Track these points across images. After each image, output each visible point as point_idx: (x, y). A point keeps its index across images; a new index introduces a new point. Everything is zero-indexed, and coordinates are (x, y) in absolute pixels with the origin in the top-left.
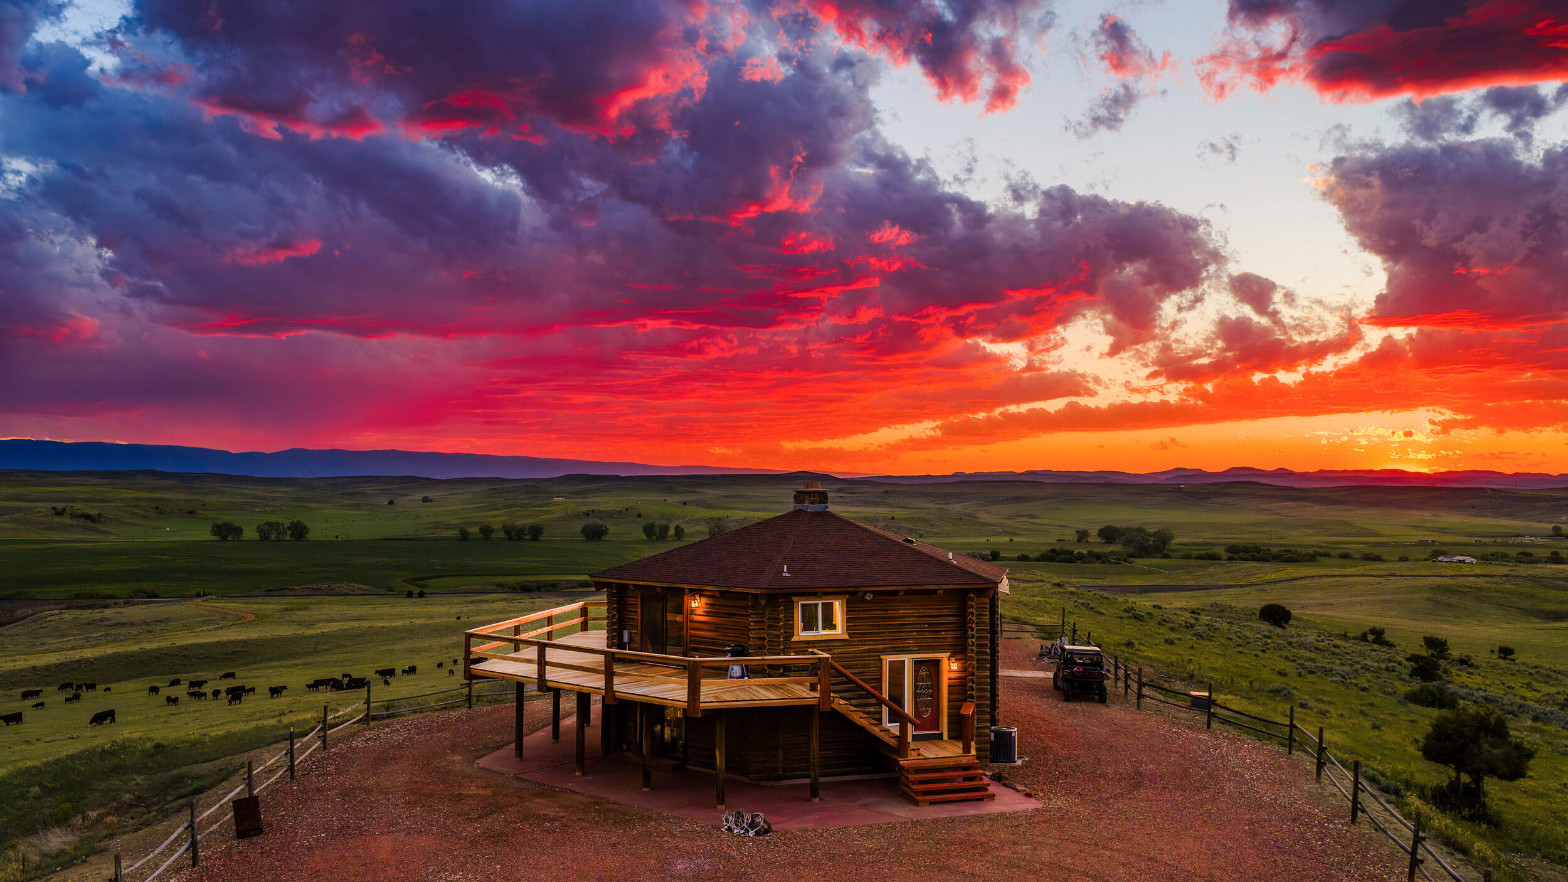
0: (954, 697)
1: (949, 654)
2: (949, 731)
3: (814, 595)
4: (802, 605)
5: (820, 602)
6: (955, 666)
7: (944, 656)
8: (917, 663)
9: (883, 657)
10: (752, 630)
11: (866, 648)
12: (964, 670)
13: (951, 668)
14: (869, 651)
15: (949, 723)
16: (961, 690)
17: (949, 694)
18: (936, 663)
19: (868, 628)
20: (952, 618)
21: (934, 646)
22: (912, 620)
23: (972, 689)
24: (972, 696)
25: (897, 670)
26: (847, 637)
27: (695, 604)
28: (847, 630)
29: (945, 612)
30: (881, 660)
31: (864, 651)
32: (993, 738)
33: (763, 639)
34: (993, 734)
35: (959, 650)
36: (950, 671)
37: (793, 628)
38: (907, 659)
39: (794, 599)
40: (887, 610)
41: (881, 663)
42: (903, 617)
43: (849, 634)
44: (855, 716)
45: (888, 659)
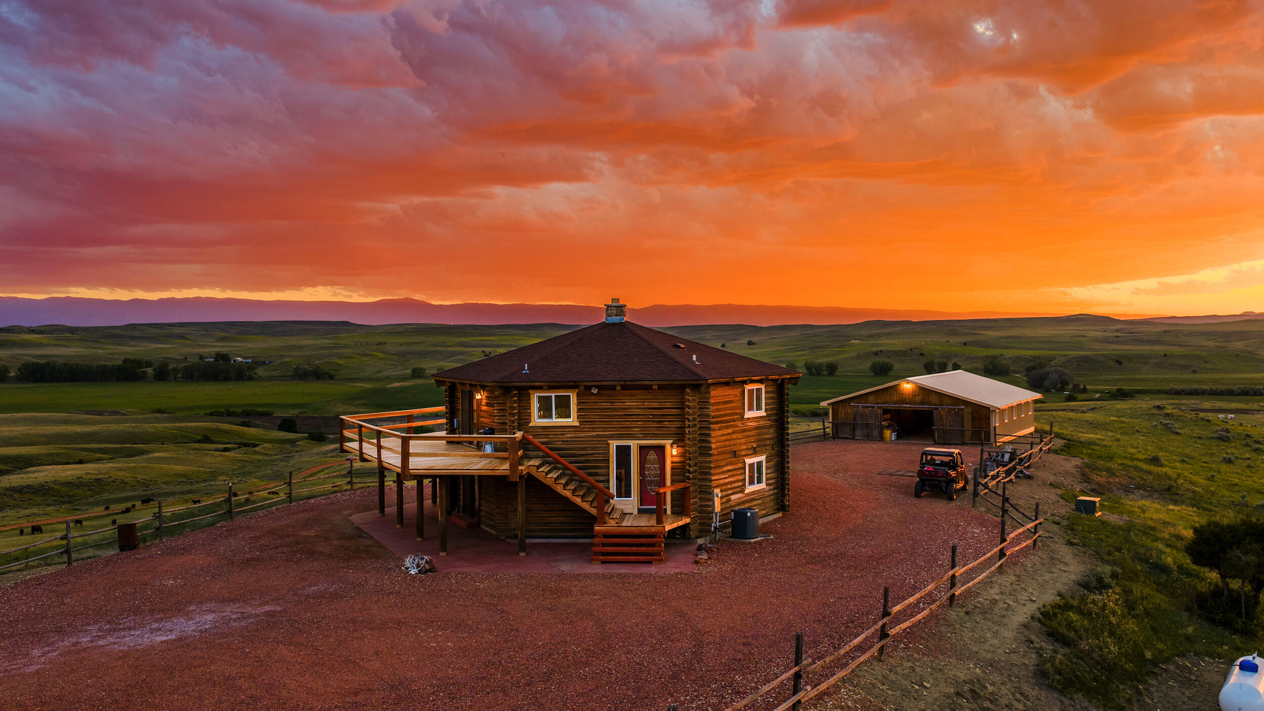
0: (675, 478)
1: (671, 441)
2: (672, 508)
3: (551, 388)
4: (539, 397)
5: (553, 395)
6: (675, 452)
7: (667, 443)
8: (642, 448)
9: (610, 442)
10: (496, 416)
11: (596, 433)
12: (682, 455)
13: (673, 452)
14: (598, 436)
15: (672, 501)
16: (680, 471)
17: (672, 475)
18: (661, 449)
19: (597, 417)
20: (674, 410)
21: (657, 434)
22: (637, 411)
23: (689, 472)
24: (689, 478)
25: (624, 452)
26: (577, 424)
27: (478, 397)
28: (578, 418)
29: (668, 405)
30: (609, 444)
31: (593, 437)
32: (733, 517)
33: (505, 423)
34: (733, 513)
35: (679, 439)
36: (672, 456)
37: (530, 416)
38: (634, 444)
39: (530, 391)
40: (614, 402)
41: (609, 447)
42: (628, 409)
43: (580, 422)
44: (559, 487)
45: (614, 444)
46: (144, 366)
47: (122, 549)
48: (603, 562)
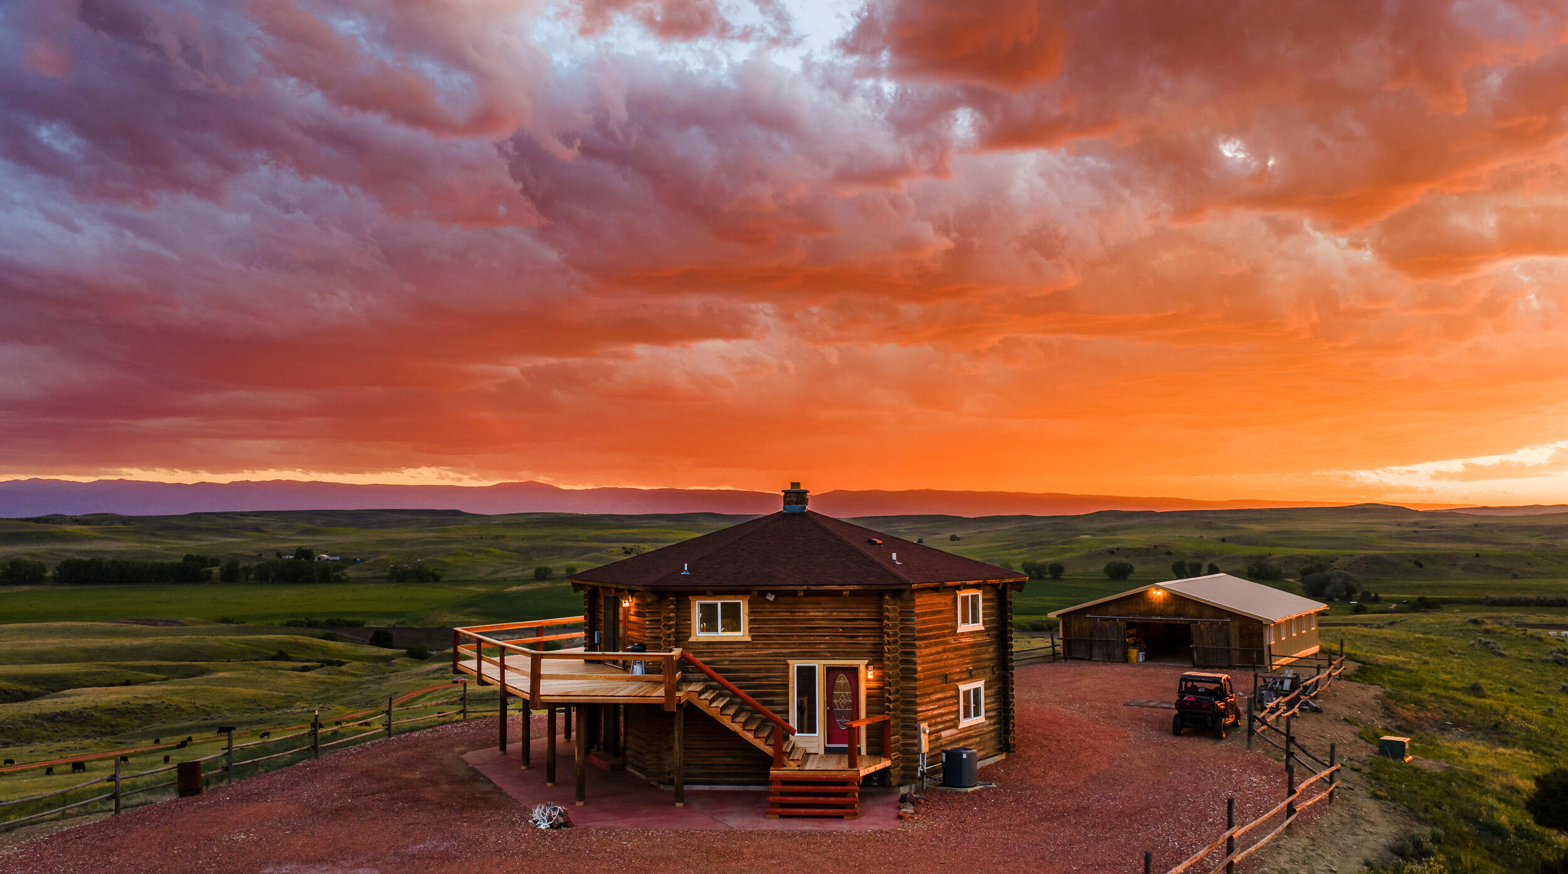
0: (872, 708)
1: (867, 662)
2: (868, 746)
3: (717, 593)
4: (702, 605)
5: (719, 603)
6: (870, 676)
7: (861, 663)
8: (829, 670)
9: (790, 662)
10: (647, 629)
11: (772, 651)
12: (880, 679)
13: (868, 676)
14: (775, 654)
15: (868, 737)
16: (877, 700)
17: (867, 705)
18: (854, 671)
19: (773, 630)
20: (871, 622)
21: (850, 652)
22: (823, 623)
23: (889, 701)
24: (888, 709)
25: (807, 675)
26: (749, 639)
27: (626, 604)
28: (750, 632)
29: (862, 615)
30: (788, 665)
31: (769, 655)
32: (944, 759)
33: (658, 638)
34: (944, 754)
35: (877, 658)
36: (868, 680)
37: (690, 628)
38: (819, 665)
39: (691, 598)
40: (795, 612)
41: (788, 668)
42: (813, 620)
43: (753, 636)
45: (794, 664)
46: (209, 565)
47: (182, 793)
48: (782, 816)
